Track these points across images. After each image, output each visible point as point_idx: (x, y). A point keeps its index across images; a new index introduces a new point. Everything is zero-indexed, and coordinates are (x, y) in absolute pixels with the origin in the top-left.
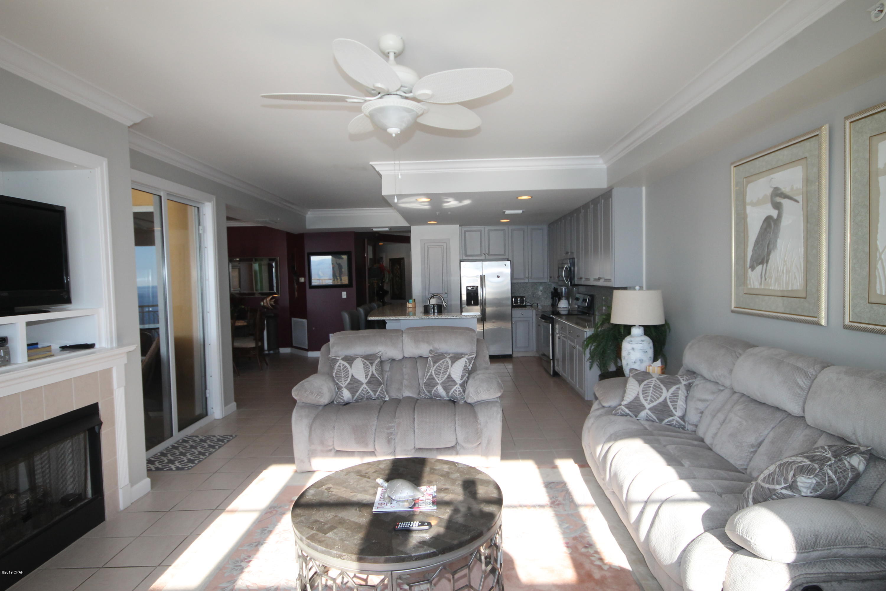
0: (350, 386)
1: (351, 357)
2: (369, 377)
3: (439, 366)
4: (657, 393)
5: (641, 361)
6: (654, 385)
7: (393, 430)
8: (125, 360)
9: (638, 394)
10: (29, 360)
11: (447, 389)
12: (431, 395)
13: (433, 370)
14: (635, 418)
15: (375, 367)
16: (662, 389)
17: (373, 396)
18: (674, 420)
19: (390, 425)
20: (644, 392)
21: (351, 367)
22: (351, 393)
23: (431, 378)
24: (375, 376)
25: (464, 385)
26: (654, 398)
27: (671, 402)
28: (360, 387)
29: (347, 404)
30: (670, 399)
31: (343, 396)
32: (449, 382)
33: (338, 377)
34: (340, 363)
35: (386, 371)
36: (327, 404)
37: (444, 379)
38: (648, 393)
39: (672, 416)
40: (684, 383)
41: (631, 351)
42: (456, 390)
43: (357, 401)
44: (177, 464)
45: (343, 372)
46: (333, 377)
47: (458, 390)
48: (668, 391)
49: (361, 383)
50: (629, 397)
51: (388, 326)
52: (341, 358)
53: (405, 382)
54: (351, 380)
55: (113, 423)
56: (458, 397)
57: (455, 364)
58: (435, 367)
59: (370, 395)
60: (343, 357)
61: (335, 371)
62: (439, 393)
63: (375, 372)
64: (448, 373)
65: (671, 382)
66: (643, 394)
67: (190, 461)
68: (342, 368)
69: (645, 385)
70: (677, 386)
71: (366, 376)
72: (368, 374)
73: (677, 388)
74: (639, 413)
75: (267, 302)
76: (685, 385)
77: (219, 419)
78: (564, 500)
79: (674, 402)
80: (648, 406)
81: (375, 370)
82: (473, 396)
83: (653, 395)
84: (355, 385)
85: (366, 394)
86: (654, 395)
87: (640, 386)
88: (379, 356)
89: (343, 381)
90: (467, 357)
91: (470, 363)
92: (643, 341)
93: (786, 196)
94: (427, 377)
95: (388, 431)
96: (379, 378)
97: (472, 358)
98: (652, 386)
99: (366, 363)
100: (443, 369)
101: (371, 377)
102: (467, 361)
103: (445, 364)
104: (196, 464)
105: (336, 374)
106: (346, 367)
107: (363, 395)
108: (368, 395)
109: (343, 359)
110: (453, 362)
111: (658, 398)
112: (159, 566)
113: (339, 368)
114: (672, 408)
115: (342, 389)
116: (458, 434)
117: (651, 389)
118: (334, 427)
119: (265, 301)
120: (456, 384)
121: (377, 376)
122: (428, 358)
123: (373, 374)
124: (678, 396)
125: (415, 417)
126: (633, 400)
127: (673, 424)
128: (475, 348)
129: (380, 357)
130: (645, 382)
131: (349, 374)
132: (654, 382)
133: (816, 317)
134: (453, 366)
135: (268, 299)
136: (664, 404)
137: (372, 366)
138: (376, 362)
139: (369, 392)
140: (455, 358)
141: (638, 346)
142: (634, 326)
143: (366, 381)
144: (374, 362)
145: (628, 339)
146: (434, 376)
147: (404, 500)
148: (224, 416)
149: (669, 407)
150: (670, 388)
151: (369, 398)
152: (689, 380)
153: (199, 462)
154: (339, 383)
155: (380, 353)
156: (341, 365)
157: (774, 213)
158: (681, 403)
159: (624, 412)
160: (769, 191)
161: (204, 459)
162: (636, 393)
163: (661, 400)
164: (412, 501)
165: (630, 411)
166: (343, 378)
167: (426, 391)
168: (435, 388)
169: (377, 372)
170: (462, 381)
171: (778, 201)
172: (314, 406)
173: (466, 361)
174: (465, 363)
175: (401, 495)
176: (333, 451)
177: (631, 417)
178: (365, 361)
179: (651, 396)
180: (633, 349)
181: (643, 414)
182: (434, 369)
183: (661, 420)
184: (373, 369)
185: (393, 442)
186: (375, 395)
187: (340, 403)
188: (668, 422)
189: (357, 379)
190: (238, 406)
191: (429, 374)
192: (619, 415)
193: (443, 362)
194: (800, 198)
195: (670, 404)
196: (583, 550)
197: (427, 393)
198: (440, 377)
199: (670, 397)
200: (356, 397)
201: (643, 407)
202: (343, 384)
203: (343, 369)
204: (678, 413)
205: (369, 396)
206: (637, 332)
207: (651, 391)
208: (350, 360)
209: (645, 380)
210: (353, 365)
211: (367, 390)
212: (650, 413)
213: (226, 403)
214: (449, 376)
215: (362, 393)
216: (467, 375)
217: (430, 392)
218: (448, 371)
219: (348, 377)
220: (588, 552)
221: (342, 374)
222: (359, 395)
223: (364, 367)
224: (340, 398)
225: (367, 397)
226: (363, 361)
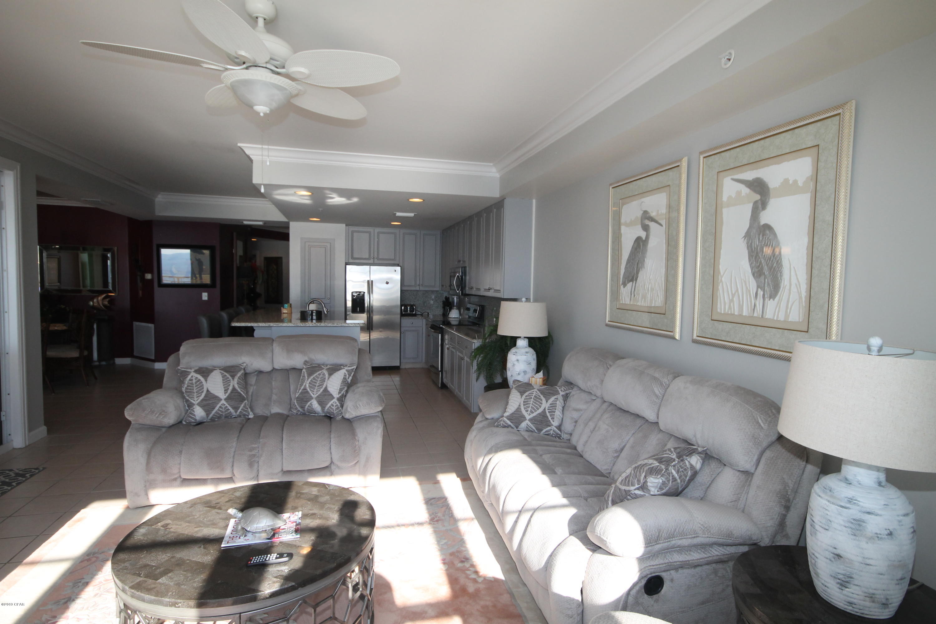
0: (205, 402)
1: (207, 368)
2: (229, 391)
3: (314, 378)
4: (537, 404)
5: (525, 372)
6: (535, 396)
7: (257, 451)
9: (520, 405)
11: (322, 403)
12: (304, 410)
13: (307, 384)
14: (516, 429)
15: (238, 381)
16: (541, 400)
17: (234, 414)
18: (551, 429)
19: (254, 446)
20: (526, 403)
21: (206, 381)
22: (205, 411)
23: (305, 391)
24: (237, 390)
25: (342, 400)
26: (534, 409)
27: (549, 412)
28: (218, 404)
29: (200, 423)
30: (548, 409)
31: (194, 415)
32: (326, 395)
33: (190, 392)
34: (192, 377)
35: (251, 385)
36: (173, 425)
37: (319, 393)
38: (530, 404)
39: (550, 426)
40: (562, 393)
41: (516, 363)
42: (332, 405)
43: (212, 420)
45: (196, 386)
46: (182, 393)
47: (335, 405)
48: (547, 402)
49: (218, 399)
50: (511, 409)
52: (193, 370)
53: (274, 397)
54: (206, 396)
56: (335, 412)
57: (333, 377)
58: (310, 380)
59: (230, 412)
60: (196, 368)
61: (186, 386)
62: (313, 409)
63: (236, 386)
64: (324, 387)
65: (550, 393)
66: (524, 405)
68: (194, 381)
69: (526, 396)
70: (556, 397)
71: (225, 390)
72: (228, 389)
73: (555, 399)
74: (519, 425)
75: (99, 301)
76: (562, 395)
77: (20, 449)
78: (444, 516)
79: (552, 412)
80: (528, 417)
81: (237, 383)
82: (351, 411)
83: (533, 406)
84: (211, 402)
85: (225, 412)
86: (535, 406)
87: (521, 397)
88: (243, 367)
89: (195, 397)
90: (346, 368)
91: (350, 375)
92: (527, 353)
93: (652, 220)
94: (300, 391)
95: (251, 453)
96: (242, 393)
97: (352, 370)
98: (533, 397)
99: (226, 375)
100: (318, 382)
101: (231, 392)
102: (346, 373)
103: (321, 376)
105: (186, 389)
106: (200, 380)
107: (221, 413)
108: (226, 413)
109: (196, 371)
110: (330, 375)
111: (538, 409)
113: (191, 382)
114: (550, 418)
115: (194, 407)
116: (333, 453)
117: (532, 400)
118: (181, 452)
119: (95, 300)
120: (334, 398)
121: (239, 390)
122: (302, 369)
123: (234, 389)
124: (556, 406)
125: (284, 436)
126: (515, 411)
127: (551, 433)
128: (356, 359)
129: (244, 369)
130: (527, 394)
131: (203, 388)
132: (535, 393)
133: (672, 332)
134: (330, 379)
135: (100, 298)
136: (543, 414)
137: (233, 379)
138: (239, 374)
139: (228, 409)
140: (334, 369)
141: (523, 358)
142: (520, 337)
143: (225, 397)
144: (236, 375)
145: (513, 350)
146: (309, 390)
147: (261, 530)
148: (27, 444)
149: (547, 417)
150: (549, 399)
151: (228, 416)
152: (567, 390)
154: (190, 399)
155: (245, 365)
156: (194, 378)
157: (643, 235)
158: (558, 413)
159: (506, 423)
160: (639, 214)
162: (518, 404)
163: (540, 410)
164: (271, 531)
165: (511, 422)
166: (195, 394)
167: (298, 407)
168: (309, 403)
169: (240, 386)
170: (340, 395)
171: (647, 224)
172: (156, 428)
173: (345, 373)
174: (344, 375)
175: (258, 526)
176: (179, 480)
177: (513, 428)
178: (225, 374)
179: (532, 407)
180: (518, 360)
181: (523, 425)
182: (308, 382)
183: (540, 430)
184: (234, 383)
185: (256, 467)
186: (236, 412)
187: (190, 422)
188: (546, 431)
189: (214, 395)
190: (49, 432)
191: (302, 387)
192: (501, 427)
193: (319, 374)
194: (663, 222)
195: (548, 414)
196: (460, 565)
197: (300, 409)
198: (315, 390)
199: (549, 407)
200: (211, 416)
201: (523, 418)
202: (196, 401)
203: (196, 383)
204: (555, 423)
205: (228, 413)
206: (522, 343)
207: (531, 402)
208: (205, 372)
209: (527, 391)
210: (209, 378)
211: (227, 407)
212: (529, 423)
213: (31, 426)
214: (326, 390)
215: (220, 411)
216: (346, 389)
217: (303, 407)
218: (325, 384)
219: (203, 392)
220: (464, 566)
221: (195, 388)
222: (216, 412)
223: (223, 380)
224: (191, 417)
225: (225, 415)
226: (222, 374)
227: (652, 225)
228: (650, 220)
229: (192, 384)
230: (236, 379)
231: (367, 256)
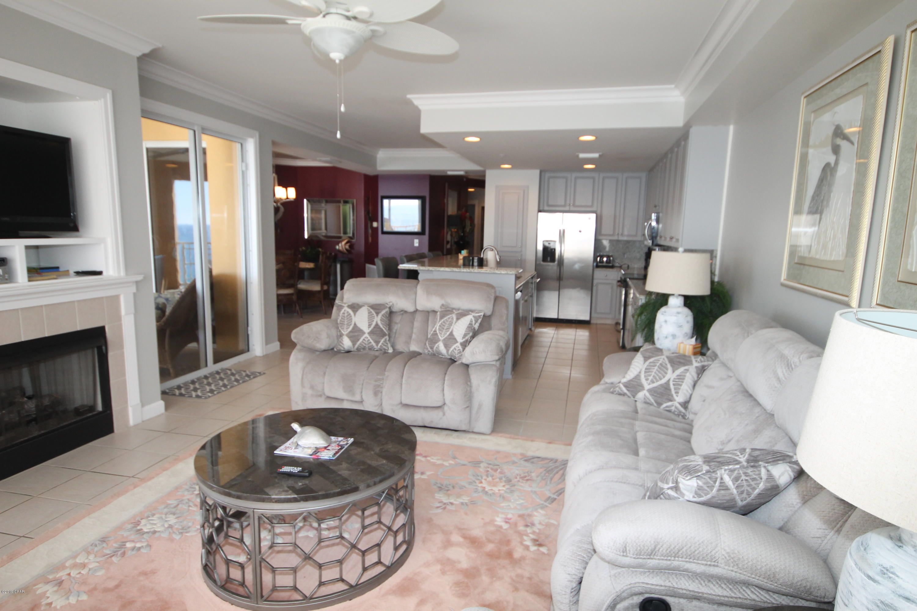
0: (351, 334)
1: (358, 305)
2: (372, 326)
3: (444, 322)
4: (661, 373)
5: (674, 336)
6: (661, 364)
7: (381, 382)
8: (134, 289)
9: (640, 372)
10: (29, 281)
11: (447, 346)
12: (433, 351)
13: (437, 326)
14: (632, 398)
15: (381, 317)
16: (667, 369)
17: (376, 347)
18: (673, 405)
19: (379, 377)
20: (647, 370)
21: (355, 315)
22: (352, 341)
23: (435, 334)
24: (379, 326)
25: (465, 345)
26: (656, 379)
27: (674, 385)
28: (362, 336)
29: (348, 352)
30: (673, 381)
31: (343, 344)
32: (451, 339)
33: (342, 323)
34: (345, 311)
35: (396, 323)
36: (325, 351)
37: (446, 336)
38: (652, 372)
39: (671, 401)
40: (695, 364)
41: (663, 324)
42: (455, 349)
43: (358, 350)
44: (199, 393)
45: (347, 319)
46: (337, 324)
47: (457, 349)
48: (673, 372)
49: (362, 332)
50: (631, 375)
51: (420, 277)
52: (346, 305)
53: (414, 336)
54: (353, 328)
55: (121, 346)
56: (457, 356)
57: (459, 321)
58: (440, 323)
59: (372, 345)
60: (350, 304)
61: (340, 318)
62: (440, 350)
63: (379, 323)
64: (450, 330)
65: (680, 362)
66: (645, 372)
67: (212, 391)
68: (346, 315)
69: (650, 363)
70: (686, 367)
71: (369, 325)
72: (372, 324)
73: (685, 370)
74: (636, 394)
75: (342, 246)
76: (696, 367)
77: (260, 357)
78: (537, 477)
79: (678, 385)
80: (647, 386)
81: (381, 320)
82: (468, 357)
83: (656, 375)
84: (356, 334)
85: (368, 344)
86: (658, 375)
87: (644, 363)
88: (388, 306)
89: (345, 328)
90: (474, 314)
91: (476, 322)
92: (678, 313)
93: (846, 137)
94: (432, 332)
95: (376, 383)
96: (384, 329)
97: (480, 316)
98: (658, 364)
99: (371, 312)
100: (446, 326)
101: (374, 327)
102: (473, 319)
103: (450, 320)
104: (215, 395)
105: (341, 321)
106: (350, 314)
107: (365, 345)
109: (349, 306)
110: (458, 319)
111: (661, 379)
112: (133, 477)
113: (343, 315)
114: (673, 392)
115: (344, 337)
116: (445, 395)
117: (656, 368)
118: (325, 373)
119: (340, 245)
120: (457, 342)
121: (381, 326)
122: (437, 312)
123: (377, 325)
124: (684, 379)
125: (405, 372)
126: (633, 378)
127: (672, 409)
128: (490, 306)
129: (390, 308)
130: (651, 360)
131: (351, 322)
132: (661, 360)
133: (847, 296)
134: (457, 324)
135: (343, 243)
136: (666, 387)
137: (377, 316)
138: (383, 312)
139: (371, 343)
140: (462, 314)
141: (672, 319)
142: (673, 295)
143: (369, 331)
144: (380, 312)
145: (663, 309)
146: (438, 332)
147: (311, 446)
148: (265, 354)
149: (670, 390)
150: (677, 369)
151: (371, 348)
152: (704, 361)
153: (218, 393)
154: (341, 330)
155: (391, 304)
156: (346, 312)
157: (832, 159)
158: (686, 387)
159: (621, 390)
160: (830, 131)
161: (223, 391)
162: (639, 370)
163: (663, 381)
165: (628, 390)
166: (345, 326)
167: (428, 347)
168: (437, 345)
169: (383, 323)
170: (464, 340)
171: (838, 143)
172: (312, 350)
173: (471, 319)
174: (471, 321)
176: (323, 397)
177: (629, 397)
178: (372, 310)
179: (654, 376)
180: (666, 321)
181: (640, 395)
182: (439, 325)
183: (659, 404)
184: (378, 319)
185: (380, 395)
186: (377, 345)
187: (340, 350)
188: (667, 407)
189: (359, 328)
190: (280, 347)
191: (434, 329)
192: (616, 394)
193: (449, 318)
194: (855, 139)
195: (672, 387)
196: (521, 528)
197: (429, 349)
198: (443, 333)
199: (674, 379)
200: (356, 346)
201: (640, 387)
202: (345, 332)
203: (347, 316)
204: (680, 398)
205: (370, 346)
206: (675, 302)
207: (655, 370)
208: (355, 307)
209: (652, 357)
210: (358, 313)
211: (369, 340)
212: (648, 394)
213: (268, 341)
214: (451, 334)
215: (363, 343)
216: (471, 334)
217: (432, 348)
218: (452, 327)
219: (351, 325)
220: (526, 531)
221: (346, 321)
222: (360, 344)
223: (369, 316)
224: (341, 346)
225: (369, 347)
226: (369, 310)
227: (844, 144)
228: (842, 137)
229: (344, 316)
230: (380, 316)
231: (563, 203)
